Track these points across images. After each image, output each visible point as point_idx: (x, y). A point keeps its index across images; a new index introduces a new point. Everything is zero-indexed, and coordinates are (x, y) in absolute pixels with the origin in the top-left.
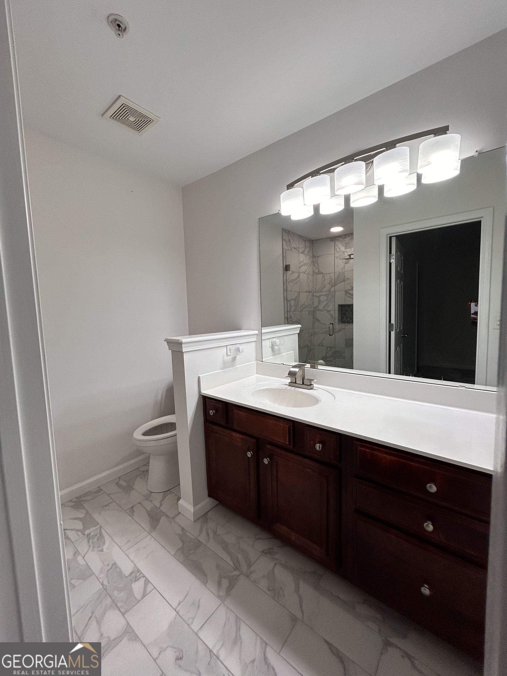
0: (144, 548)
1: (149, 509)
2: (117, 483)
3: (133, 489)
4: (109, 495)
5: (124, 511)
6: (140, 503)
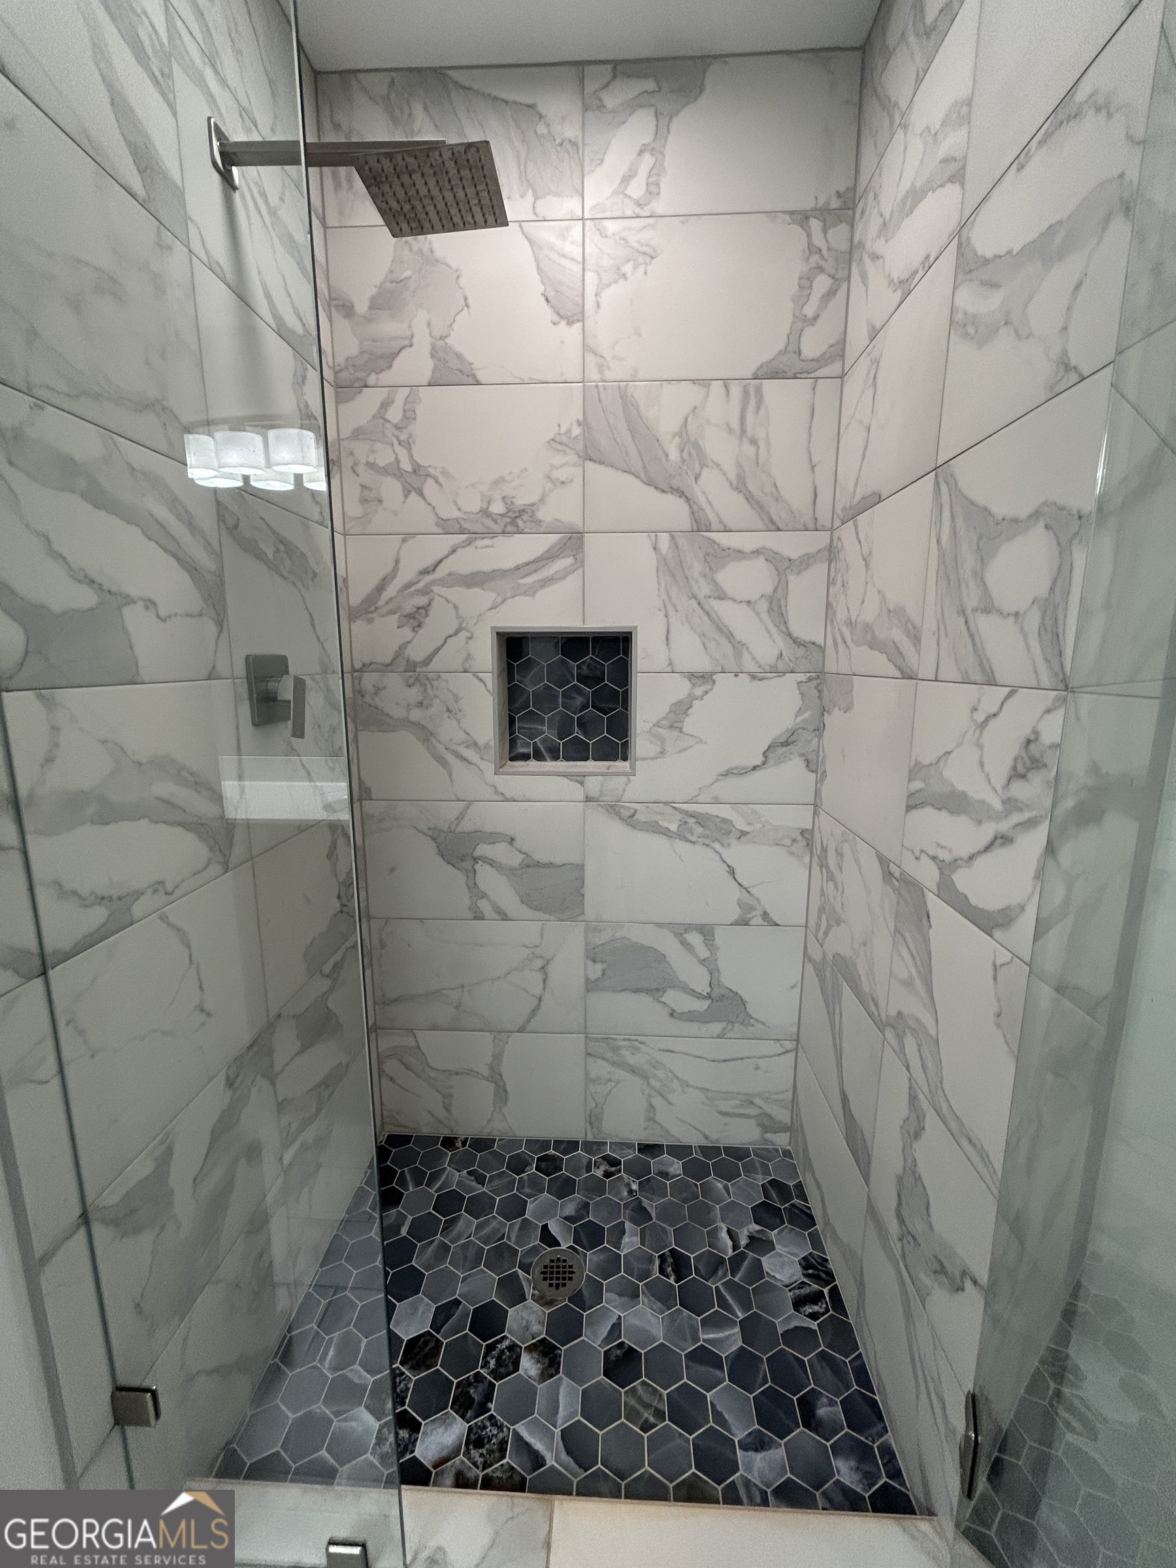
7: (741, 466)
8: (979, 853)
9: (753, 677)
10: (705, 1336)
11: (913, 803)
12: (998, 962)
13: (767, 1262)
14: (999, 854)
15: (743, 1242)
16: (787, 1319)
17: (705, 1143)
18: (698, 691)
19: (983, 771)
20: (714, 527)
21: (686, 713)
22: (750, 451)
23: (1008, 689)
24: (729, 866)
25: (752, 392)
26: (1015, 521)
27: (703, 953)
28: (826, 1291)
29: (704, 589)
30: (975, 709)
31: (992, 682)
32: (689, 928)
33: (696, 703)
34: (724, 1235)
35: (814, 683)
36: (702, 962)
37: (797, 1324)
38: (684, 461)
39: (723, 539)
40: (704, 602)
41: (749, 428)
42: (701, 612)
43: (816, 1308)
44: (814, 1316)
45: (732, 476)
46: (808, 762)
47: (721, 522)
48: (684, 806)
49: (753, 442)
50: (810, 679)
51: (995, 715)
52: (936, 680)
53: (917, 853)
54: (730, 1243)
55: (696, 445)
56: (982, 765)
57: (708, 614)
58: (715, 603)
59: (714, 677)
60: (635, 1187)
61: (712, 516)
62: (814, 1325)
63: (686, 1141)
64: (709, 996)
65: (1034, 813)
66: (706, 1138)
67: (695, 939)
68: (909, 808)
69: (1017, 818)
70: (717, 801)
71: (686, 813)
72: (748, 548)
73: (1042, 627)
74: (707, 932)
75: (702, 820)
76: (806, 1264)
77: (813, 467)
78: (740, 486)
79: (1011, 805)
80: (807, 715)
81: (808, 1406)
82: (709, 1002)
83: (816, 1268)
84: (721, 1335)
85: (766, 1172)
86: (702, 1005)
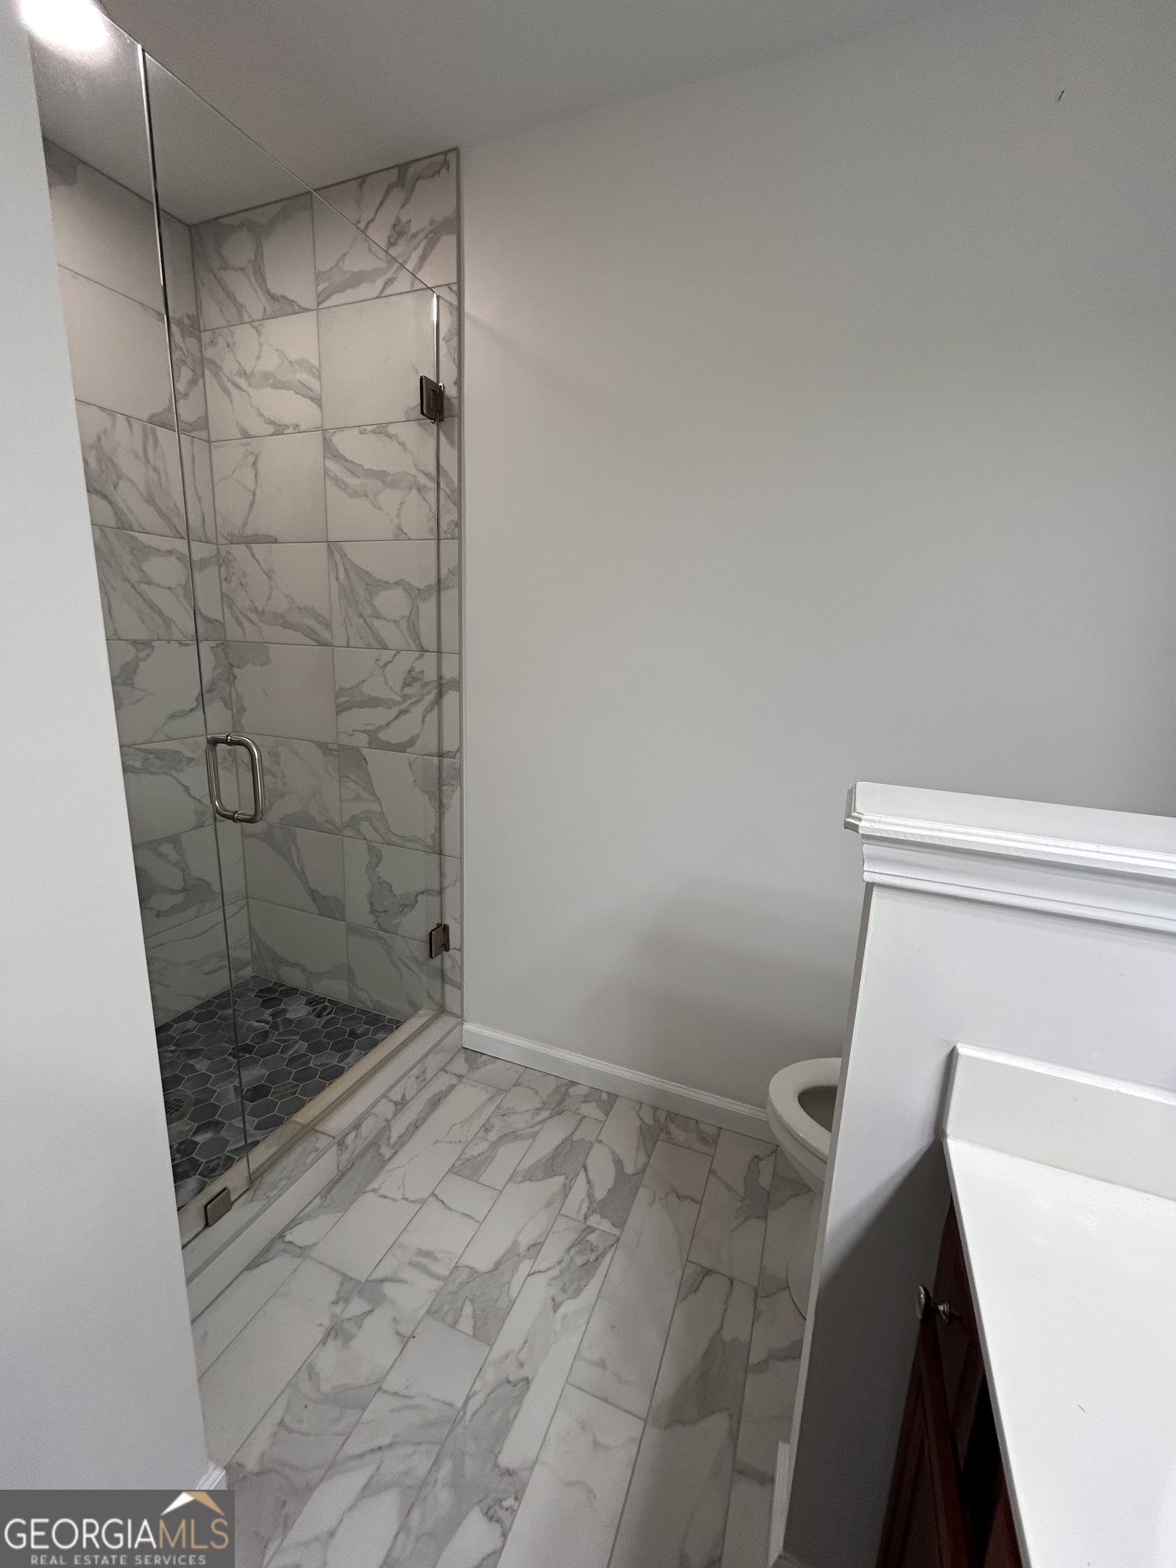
0: (596, 1443)
1: (727, 1336)
2: (757, 1157)
3: (765, 1218)
4: (712, 1171)
5: (685, 1257)
6: (732, 1281)
7: (149, 486)
8: (392, 721)
9: (181, 643)
10: (287, 1056)
11: (340, 709)
12: (411, 761)
13: (290, 1016)
14: (403, 718)
15: (270, 1019)
16: (318, 1024)
17: (198, 1003)
18: (142, 654)
19: (388, 686)
20: (135, 528)
21: (135, 671)
22: (155, 476)
23: (395, 652)
24: (184, 786)
25: (149, 431)
26: (387, 583)
27: (174, 856)
28: (326, 1004)
29: (134, 576)
30: (378, 660)
31: (385, 648)
32: (161, 841)
33: (142, 664)
34: (256, 1024)
35: (221, 647)
36: (176, 865)
37: (324, 1021)
38: (102, 471)
39: (145, 539)
40: (136, 586)
41: (151, 458)
42: (135, 593)
43: (328, 1011)
44: (330, 1013)
45: (144, 492)
46: (225, 702)
47: (140, 525)
48: (144, 746)
49: (155, 469)
50: (218, 645)
51: (390, 662)
52: (348, 647)
53: (350, 733)
54: (263, 1024)
55: (110, 459)
56: (387, 684)
57: (140, 594)
58: (144, 586)
59: (153, 643)
60: (172, 1048)
61: (134, 522)
62: (332, 1015)
63: (183, 1010)
64: (184, 889)
65: (417, 698)
66: (199, 998)
67: (166, 849)
68: (338, 712)
69: (409, 702)
70: (169, 739)
71: (145, 750)
72: (164, 548)
73: (409, 629)
74: (175, 840)
75: (158, 754)
76: (309, 1003)
77: (200, 498)
78: (150, 500)
79: (406, 697)
80: (220, 670)
81: (353, 1034)
82: (185, 893)
83: (314, 1001)
84: (295, 1048)
85: (252, 990)
86: (178, 899)
